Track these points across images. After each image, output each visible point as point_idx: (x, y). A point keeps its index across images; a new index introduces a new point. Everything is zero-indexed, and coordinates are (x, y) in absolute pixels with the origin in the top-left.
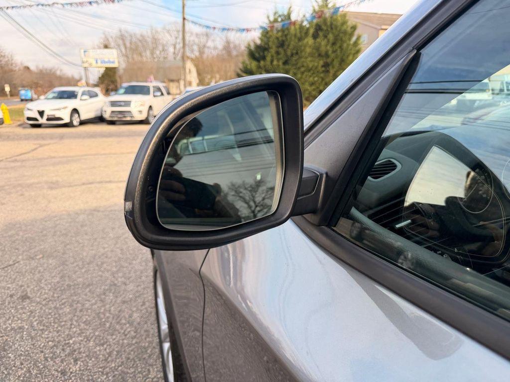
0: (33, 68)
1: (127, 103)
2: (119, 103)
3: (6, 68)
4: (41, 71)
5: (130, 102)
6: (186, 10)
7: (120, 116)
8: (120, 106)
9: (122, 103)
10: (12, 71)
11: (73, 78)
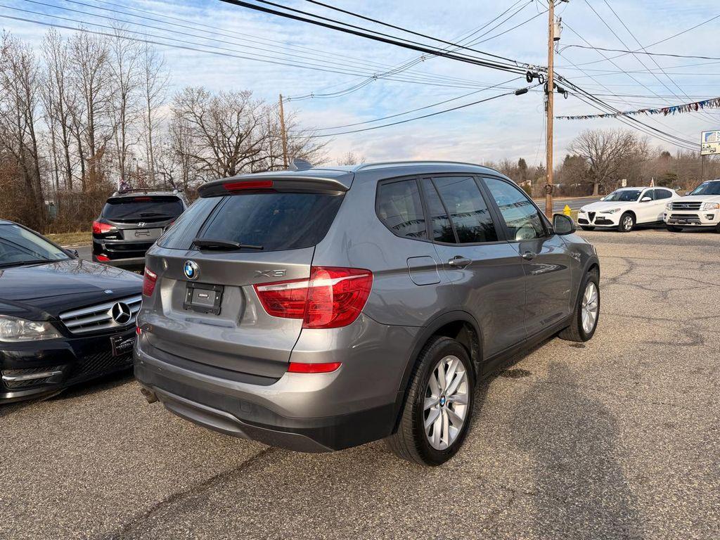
0: (673, 154)
1: (696, 206)
2: (684, 205)
3: (634, 158)
5: (700, 203)
7: (681, 220)
8: (685, 208)
9: (688, 206)
10: (639, 161)
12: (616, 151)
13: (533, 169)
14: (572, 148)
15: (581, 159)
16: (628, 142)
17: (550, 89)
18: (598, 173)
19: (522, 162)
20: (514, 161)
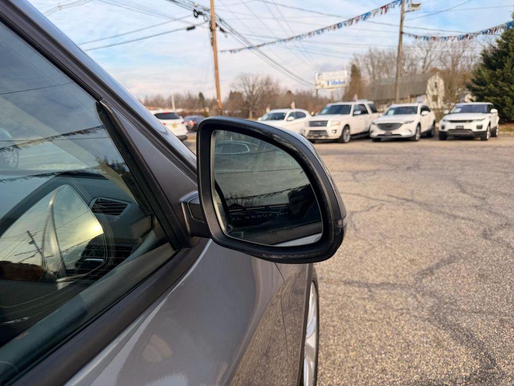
0: (294, 92)
1: (324, 123)
2: (317, 123)
3: (272, 94)
4: (299, 94)
5: (327, 121)
6: (405, 23)
7: (316, 135)
8: (318, 126)
9: (319, 123)
10: (276, 95)
11: (326, 98)
12: (261, 89)
13: (208, 100)
14: (233, 86)
15: (240, 94)
16: (267, 83)
17: (214, 26)
18: (251, 103)
19: (201, 95)
20: (195, 94)
